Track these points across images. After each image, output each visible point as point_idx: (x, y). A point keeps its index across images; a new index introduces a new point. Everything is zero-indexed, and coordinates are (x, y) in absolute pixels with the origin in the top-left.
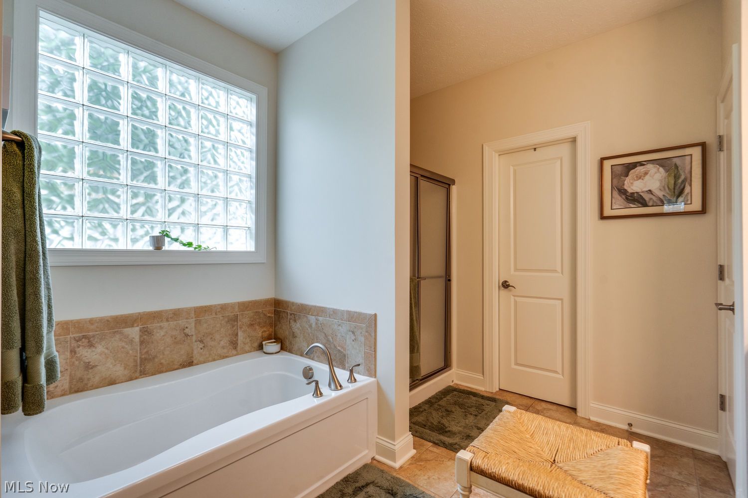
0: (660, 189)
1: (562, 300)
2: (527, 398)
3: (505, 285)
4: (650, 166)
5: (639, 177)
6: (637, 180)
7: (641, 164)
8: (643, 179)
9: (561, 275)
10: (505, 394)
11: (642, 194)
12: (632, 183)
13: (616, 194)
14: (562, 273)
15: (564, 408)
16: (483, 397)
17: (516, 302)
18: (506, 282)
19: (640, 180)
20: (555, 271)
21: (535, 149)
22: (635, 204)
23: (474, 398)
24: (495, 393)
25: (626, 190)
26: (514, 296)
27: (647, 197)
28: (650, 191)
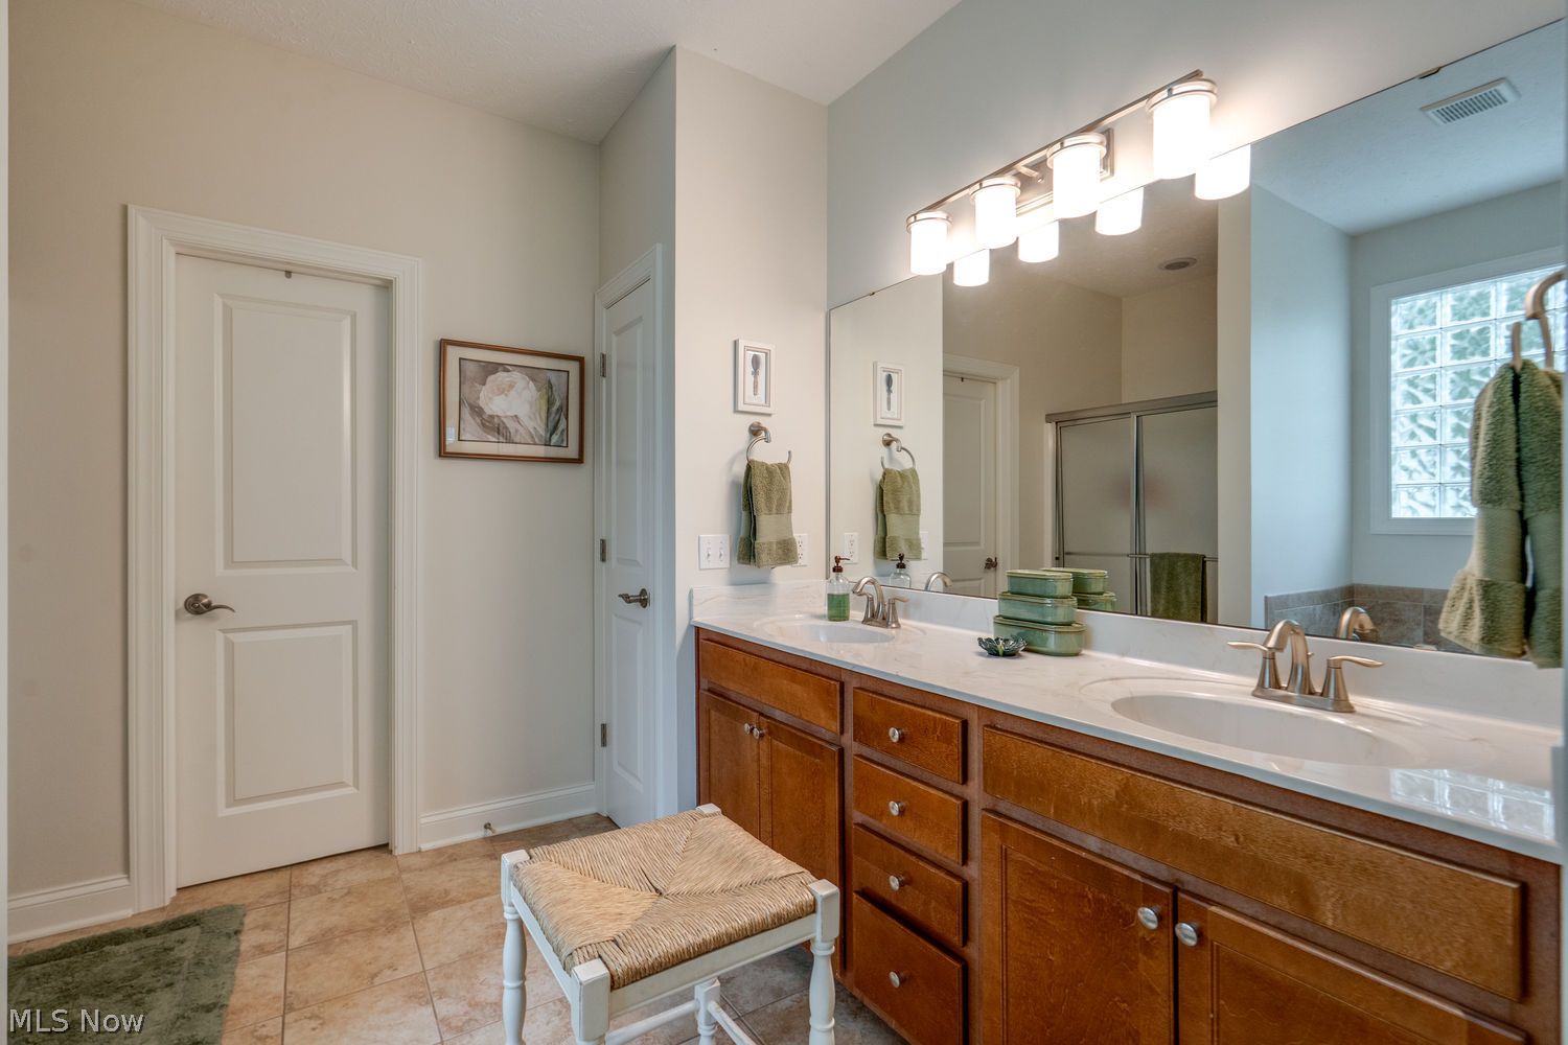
0: (530, 417)
1: (354, 623)
2: (266, 874)
3: (197, 606)
4: (516, 375)
5: (502, 391)
6: (498, 395)
7: (504, 367)
8: (506, 395)
9: (351, 569)
10: (202, 893)
11: (505, 420)
12: (490, 399)
13: (466, 411)
14: (355, 564)
15: (363, 853)
16: (147, 932)
17: (230, 647)
18: (196, 597)
19: (503, 396)
20: (340, 561)
21: (288, 274)
22: (494, 436)
23: (123, 948)
24: (171, 904)
25: (481, 408)
26: (223, 631)
27: (512, 425)
28: (516, 416)
